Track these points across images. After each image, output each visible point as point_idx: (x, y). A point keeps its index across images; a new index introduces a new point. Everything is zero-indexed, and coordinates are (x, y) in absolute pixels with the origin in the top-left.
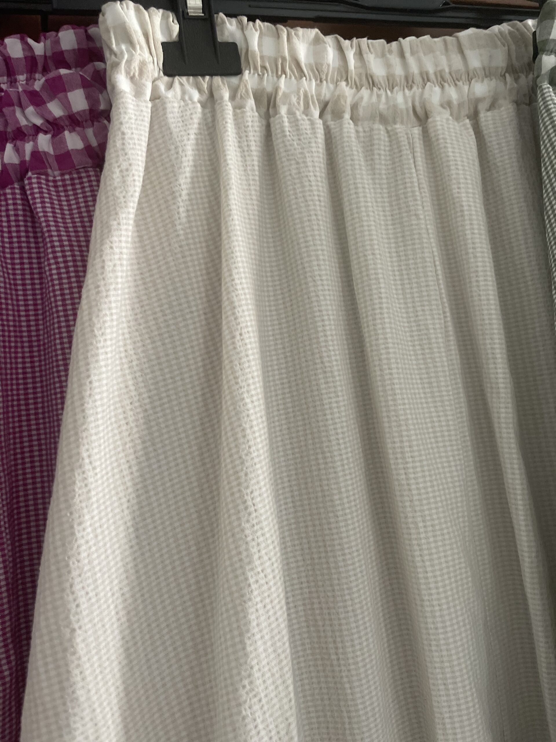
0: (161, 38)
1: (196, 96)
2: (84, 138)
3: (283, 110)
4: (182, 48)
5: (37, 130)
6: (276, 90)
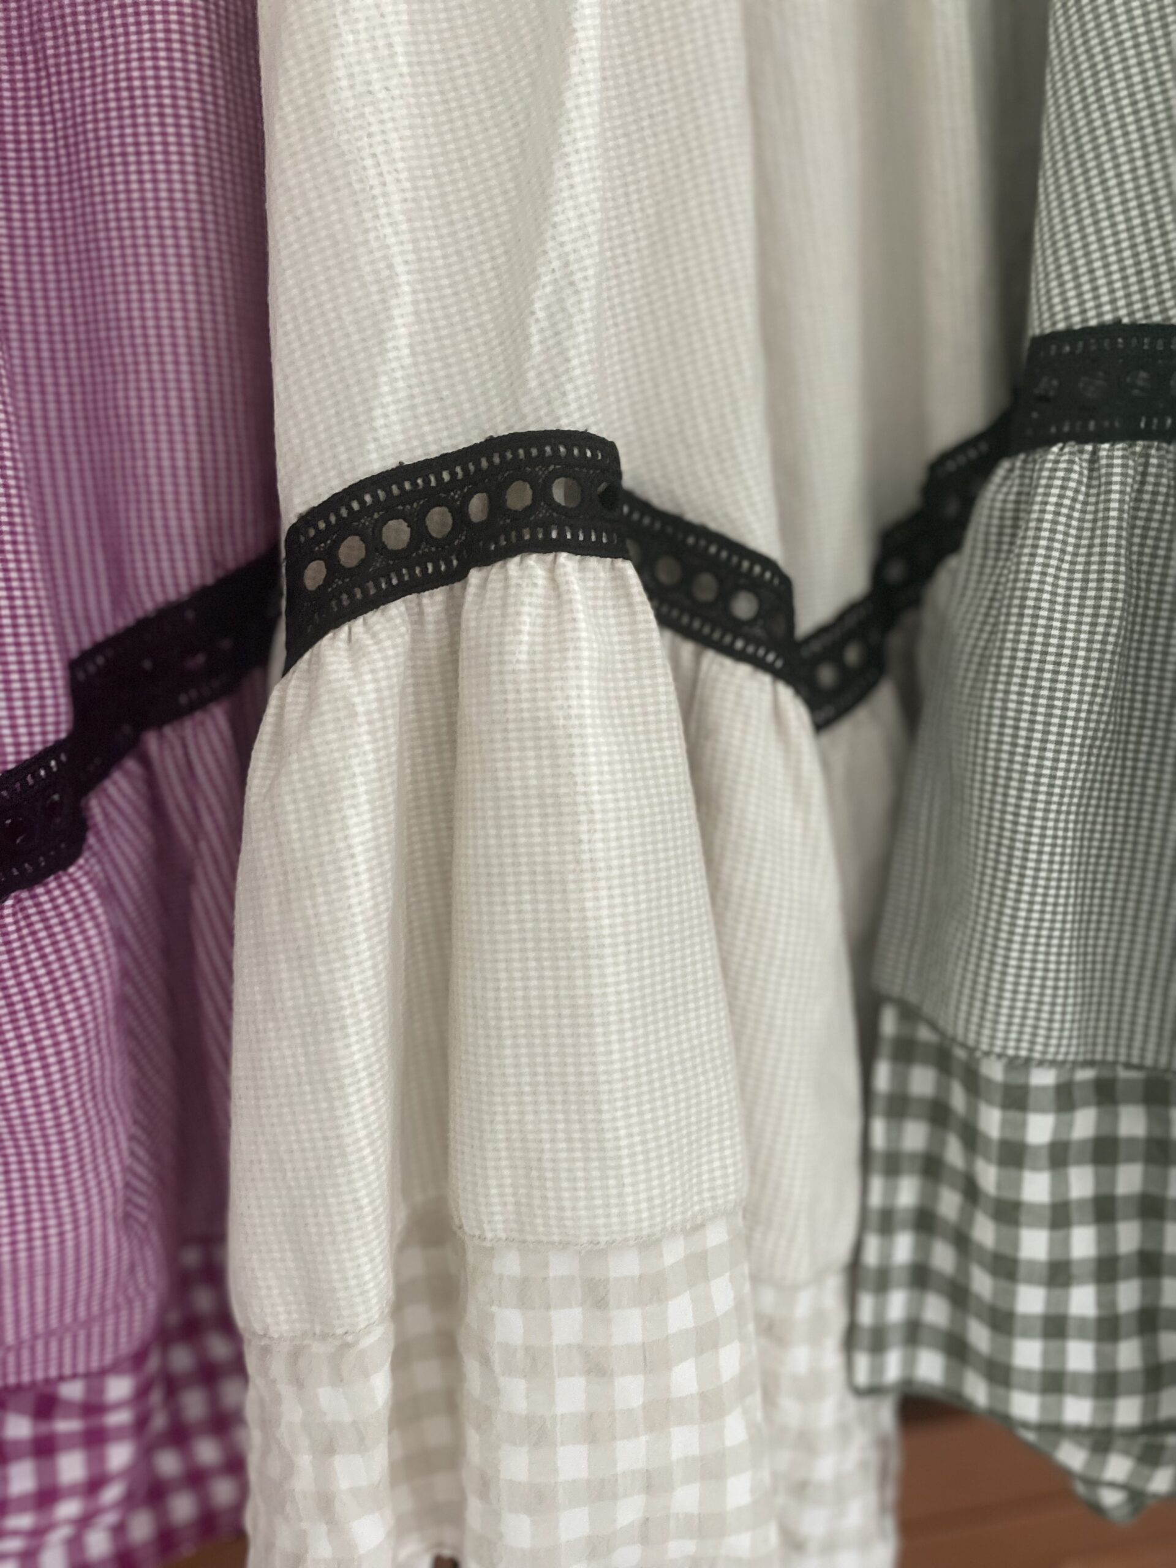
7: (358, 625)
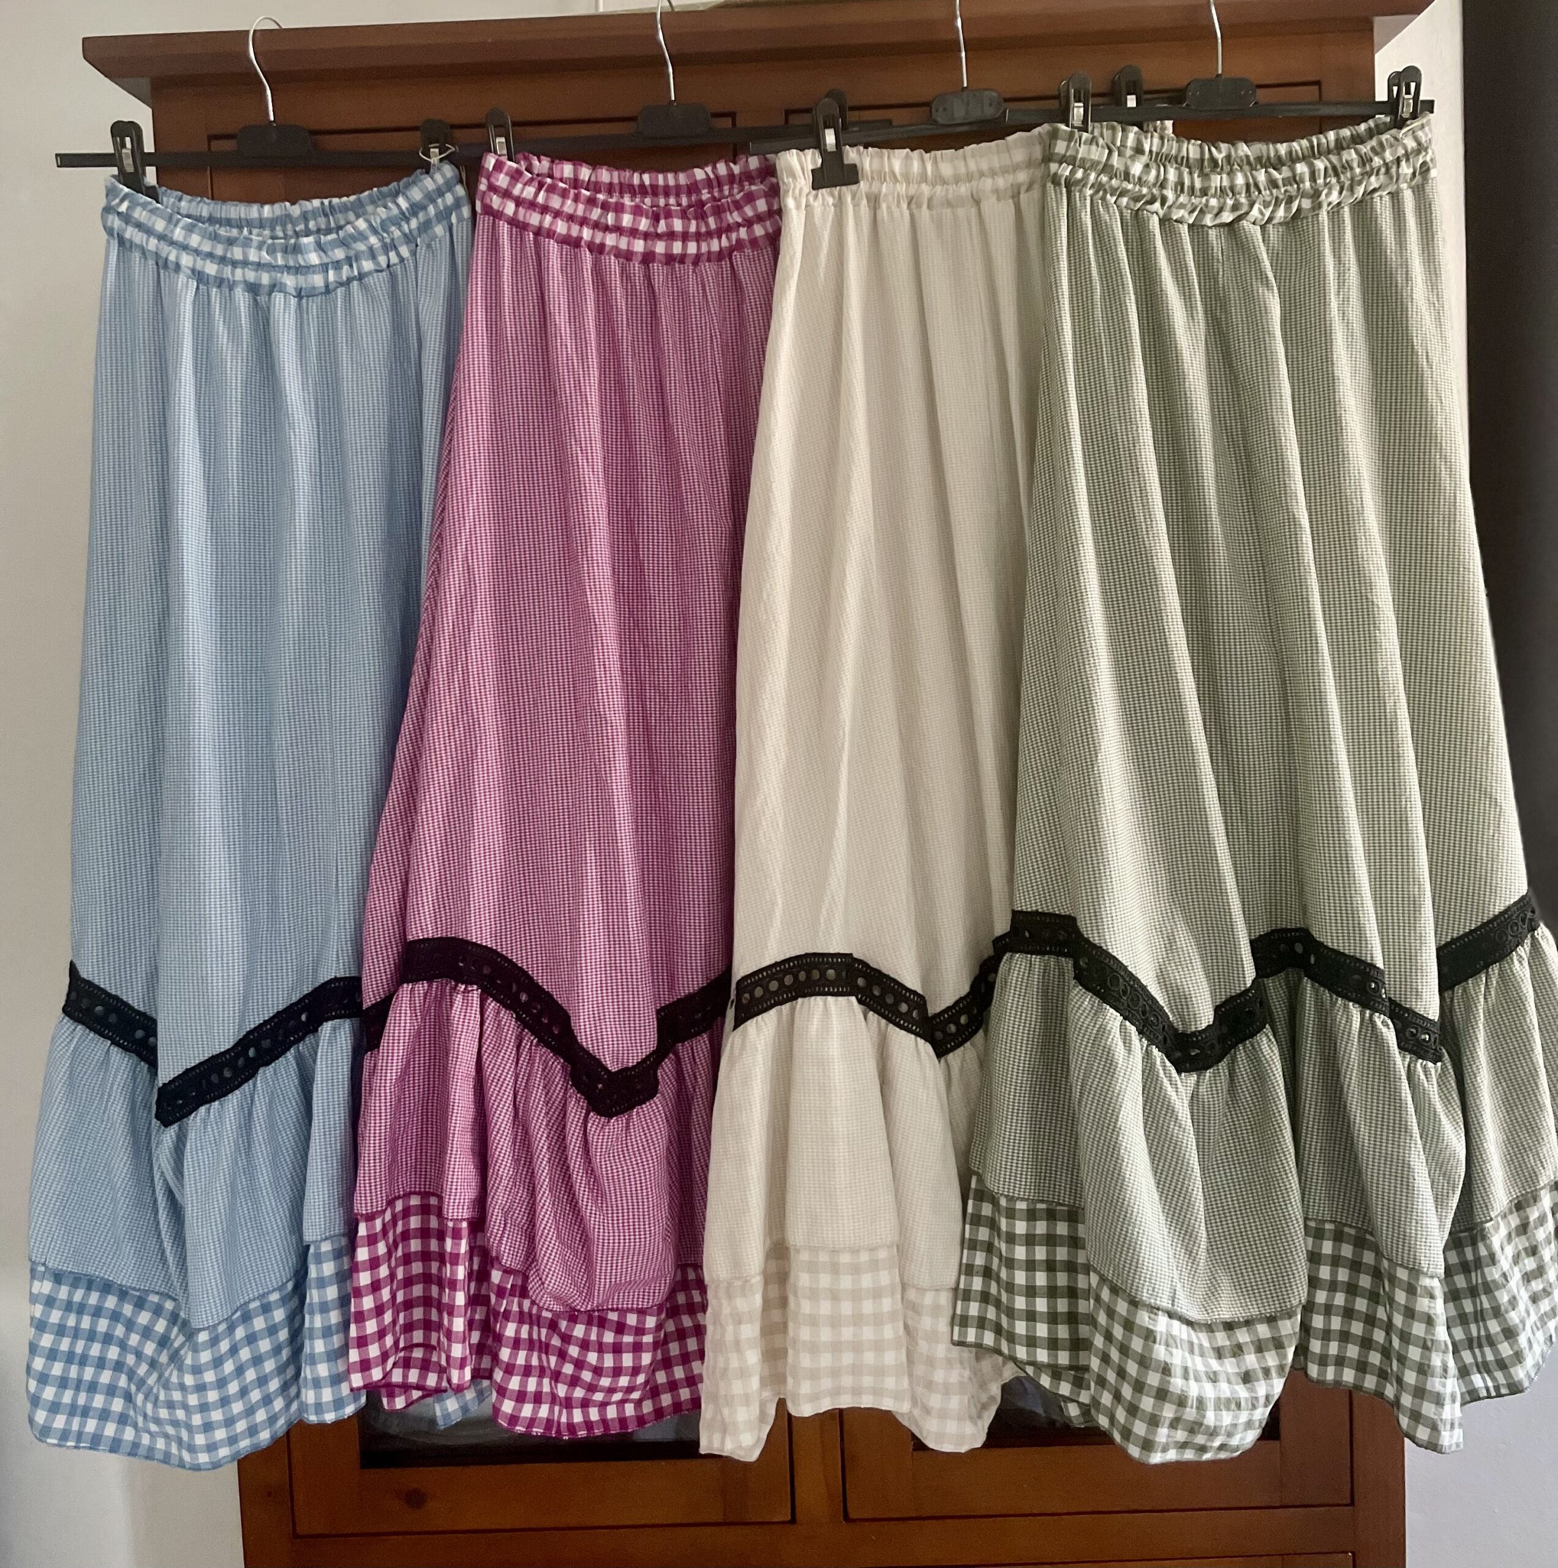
0: (810, 167)
1: (831, 200)
2: (765, 228)
3: (884, 206)
4: (823, 172)
5: (739, 225)
6: (880, 192)
7: (759, 1017)
